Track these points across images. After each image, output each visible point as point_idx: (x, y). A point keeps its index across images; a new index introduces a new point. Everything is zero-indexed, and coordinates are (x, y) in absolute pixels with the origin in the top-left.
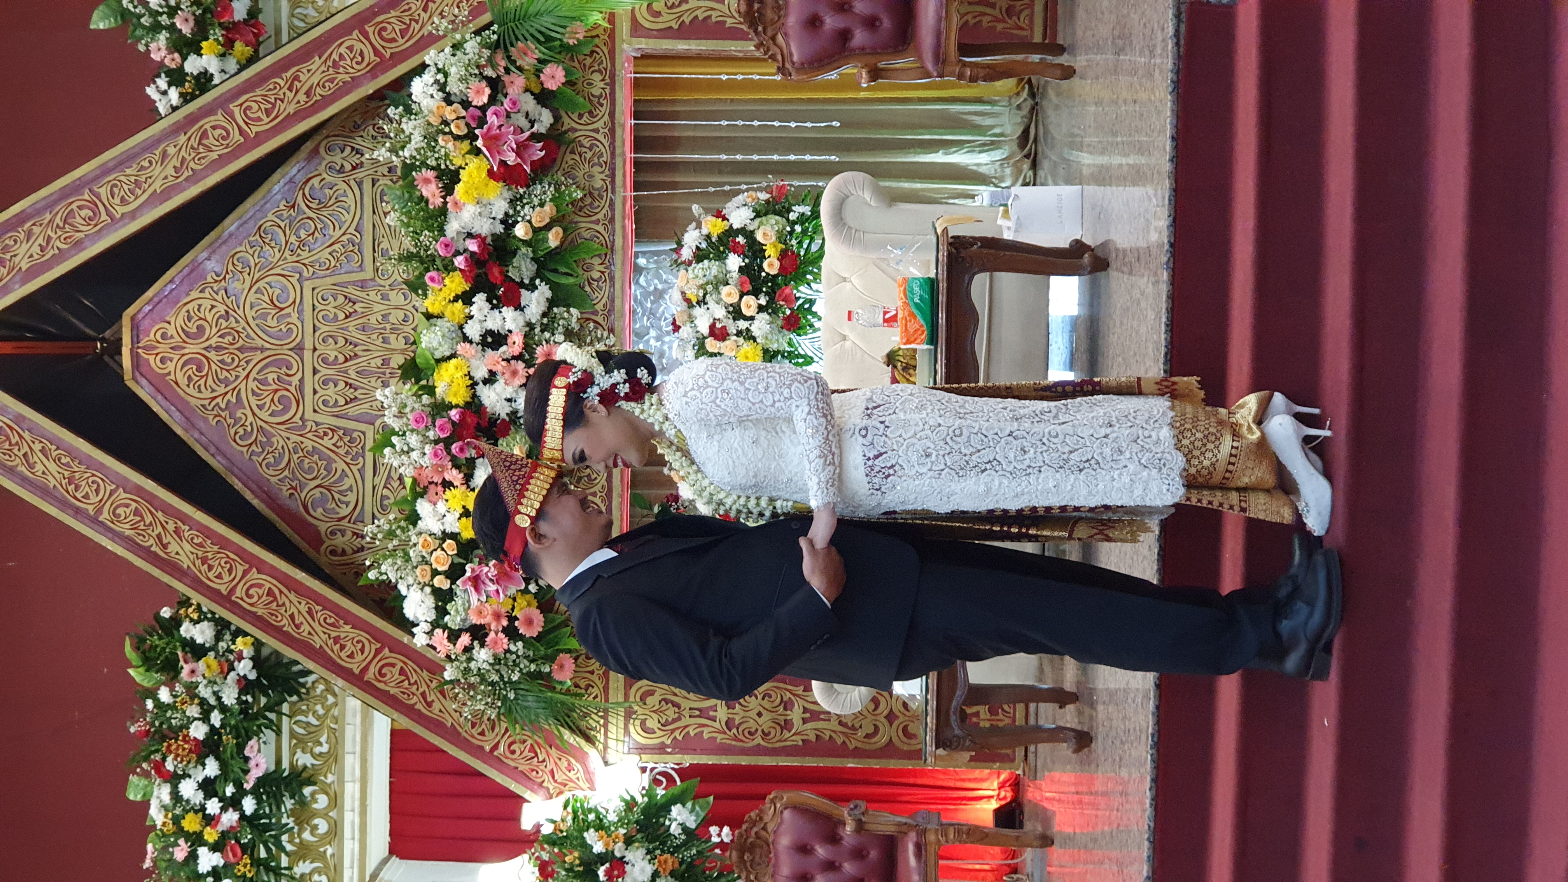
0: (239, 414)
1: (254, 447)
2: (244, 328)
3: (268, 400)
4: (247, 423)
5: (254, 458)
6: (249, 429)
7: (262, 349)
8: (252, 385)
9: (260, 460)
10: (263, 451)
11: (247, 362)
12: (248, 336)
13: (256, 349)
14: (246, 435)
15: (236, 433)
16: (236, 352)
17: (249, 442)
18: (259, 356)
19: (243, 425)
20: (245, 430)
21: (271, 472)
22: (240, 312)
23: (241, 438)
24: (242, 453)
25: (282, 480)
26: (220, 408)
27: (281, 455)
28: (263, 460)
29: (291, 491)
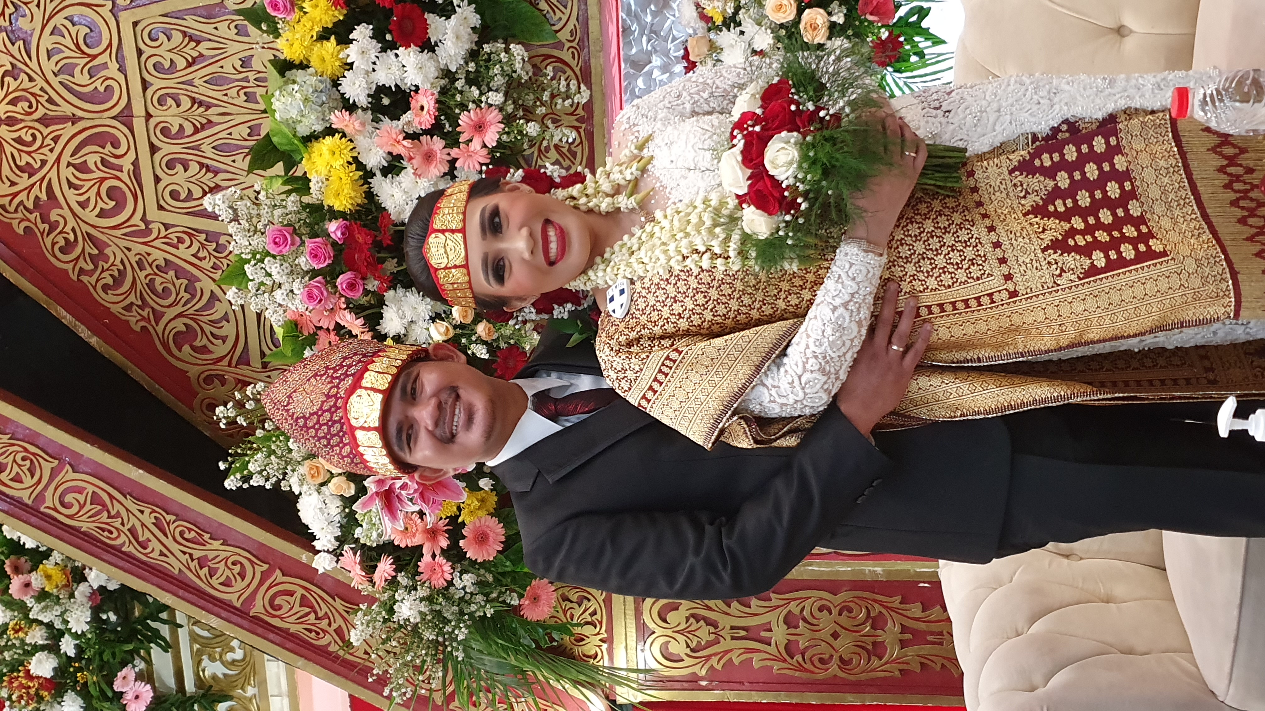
0: (53, 217)
1: (81, 263)
2: (42, 89)
3: (92, 194)
4: (68, 229)
5: (85, 278)
6: (71, 237)
7: (74, 120)
8: (68, 173)
9: (93, 280)
10: (96, 267)
11: (56, 140)
12: (50, 101)
13: (63, 119)
14: (68, 247)
15: (54, 245)
16: (37, 125)
17: (73, 256)
18: (69, 130)
19: (61, 232)
20: (65, 238)
21: (110, 297)
22: (34, 64)
23: (62, 250)
24: (66, 271)
25: (128, 308)
26: (25, 207)
27: (122, 273)
28: (98, 281)
29: (143, 323)
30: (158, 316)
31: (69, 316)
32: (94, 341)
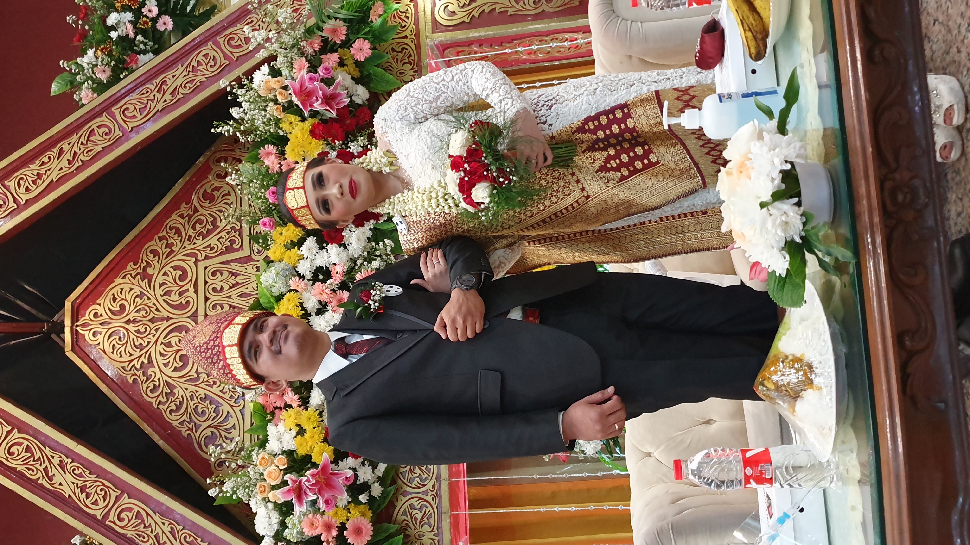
0: (150, 372)
1: (160, 398)
2: (154, 304)
3: (171, 359)
4: (156, 379)
5: (161, 407)
6: (157, 383)
7: (168, 319)
8: (160, 348)
9: (165, 408)
10: (168, 400)
11: (157, 330)
12: (157, 310)
13: (162, 319)
14: (155, 388)
15: (147, 388)
16: (148, 323)
17: (157, 394)
18: (164, 325)
19: (153, 381)
20: (154, 385)
21: (173, 417)
22: (151, 292)
23: (151, 391)
24: (151, 403)
25: (181, 423)
26: (136, 368)
27: (181, 403)
28: (168, 407)
29: (188, 432)
30: (197, 427)
31: (149, 429)
32: (161, 442)
